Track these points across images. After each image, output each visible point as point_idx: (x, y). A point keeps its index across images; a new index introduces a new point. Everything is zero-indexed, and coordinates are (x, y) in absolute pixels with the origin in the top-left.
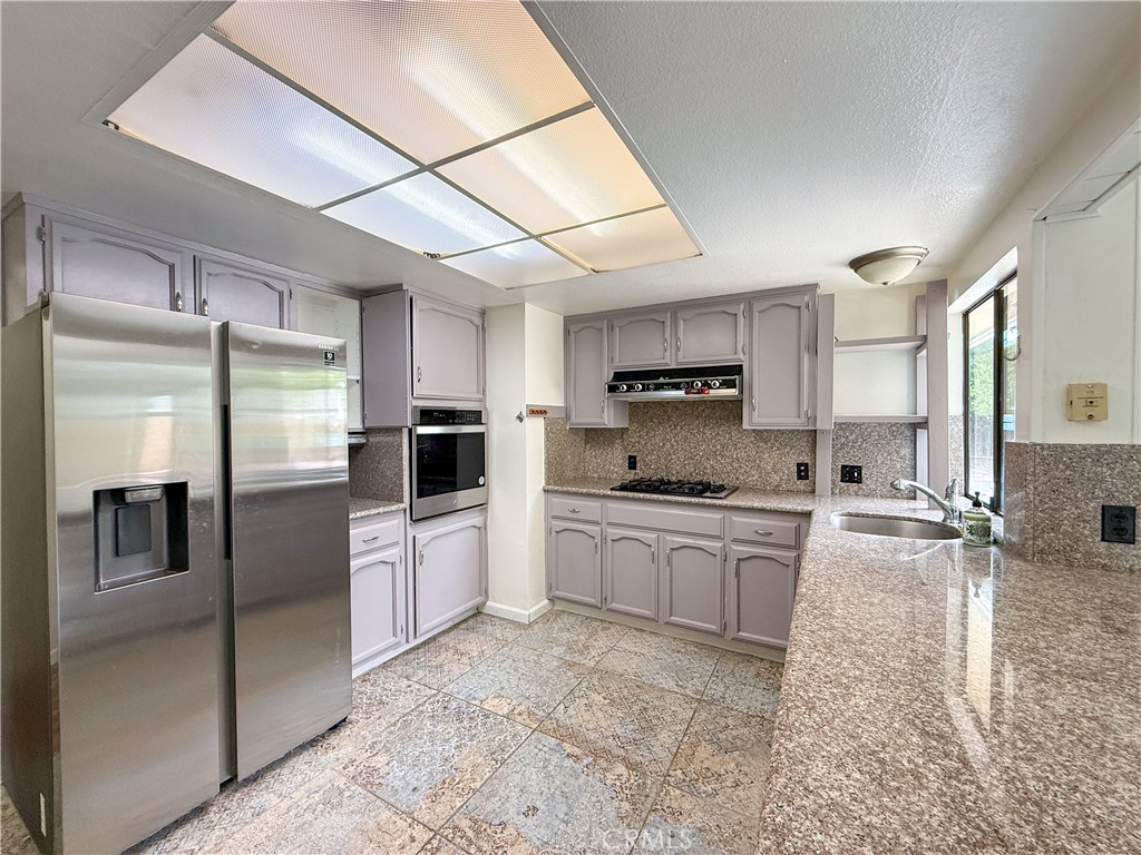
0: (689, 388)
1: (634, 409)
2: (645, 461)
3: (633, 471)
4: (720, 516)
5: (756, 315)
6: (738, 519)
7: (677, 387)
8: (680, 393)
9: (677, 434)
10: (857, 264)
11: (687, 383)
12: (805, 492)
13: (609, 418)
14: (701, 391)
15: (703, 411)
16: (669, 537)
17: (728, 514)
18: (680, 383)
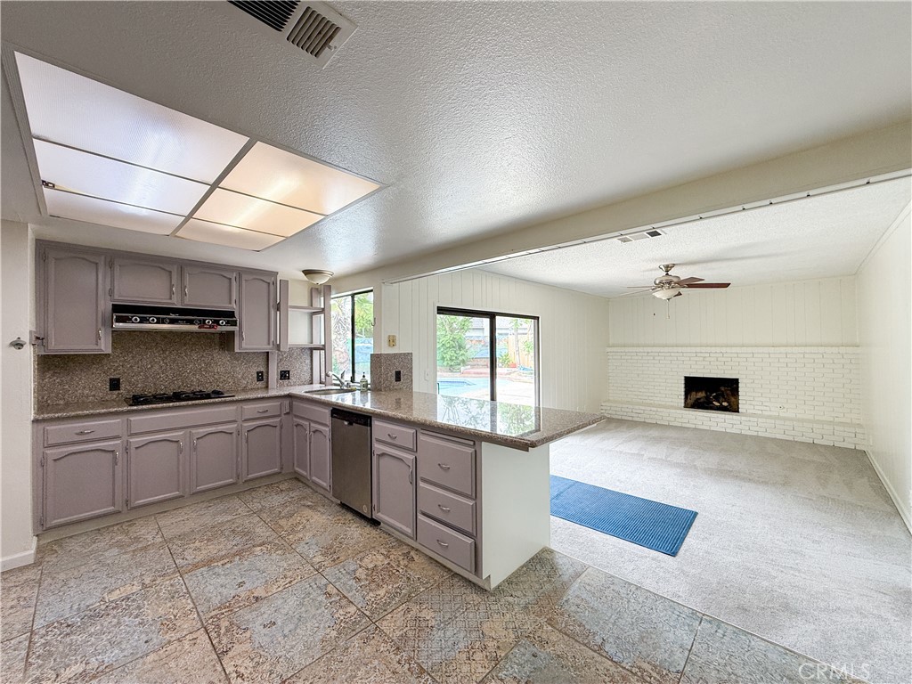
0: (202, 324)
1: (117, 335)
2: (130, 382)
3: (116, 392)
4: (235, 408)
5: (244, 282)
6: (247, 407)
7: (191, 322)
8: (194, 328)
9: (166, 358)
10: (307, 272)
11: (200, 320)
12: (262, 388)
13: (105, 346)
14: (211, 327)
15: (190, 340)
16: (194, 431)
17: (241, 405)
18: (193, 320)
